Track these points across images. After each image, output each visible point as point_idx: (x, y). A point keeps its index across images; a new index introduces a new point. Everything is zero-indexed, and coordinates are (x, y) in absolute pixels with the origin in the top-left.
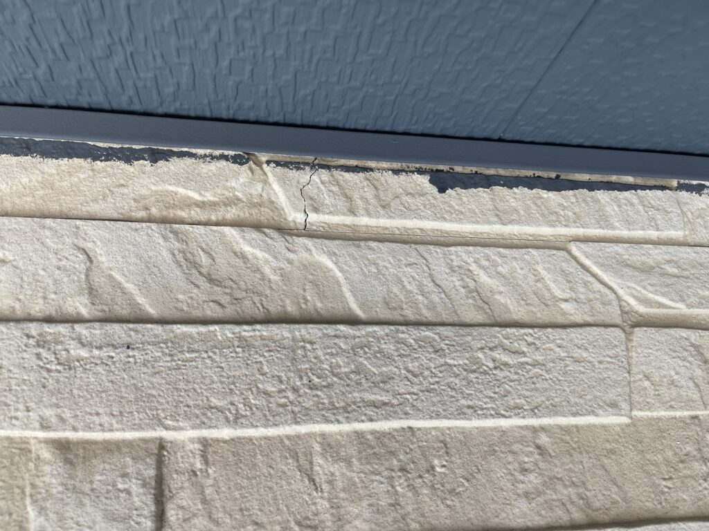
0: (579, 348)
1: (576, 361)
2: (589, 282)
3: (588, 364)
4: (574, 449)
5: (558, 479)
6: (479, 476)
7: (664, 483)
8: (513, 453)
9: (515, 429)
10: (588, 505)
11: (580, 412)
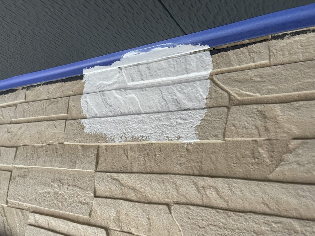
0: (208, 116)
1: (205, 121)
2: (218, 90)
3: (210, 122)
4: (200, 151)
5: (192, 160)
6: (168, 158)
7: (233, 165)
8: (179, 151)
9: (181, 144)
10: (202, 169)
11: (203, 139)
